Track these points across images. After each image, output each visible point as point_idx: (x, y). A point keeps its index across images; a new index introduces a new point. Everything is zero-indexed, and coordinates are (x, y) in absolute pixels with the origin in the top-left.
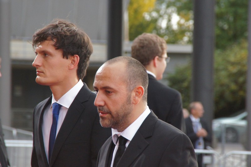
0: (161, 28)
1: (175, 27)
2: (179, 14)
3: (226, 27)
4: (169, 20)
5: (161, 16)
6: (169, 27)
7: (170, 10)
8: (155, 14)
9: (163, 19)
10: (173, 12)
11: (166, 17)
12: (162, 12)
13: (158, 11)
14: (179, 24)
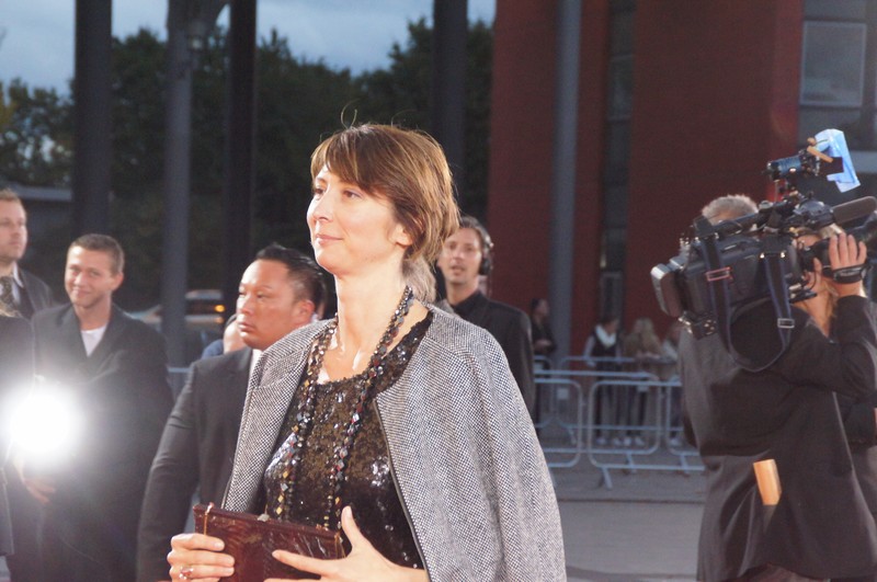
0: (23, 159)
1: (47, 158)
2: (53, 137)
3: (134, 161)
4: (38, 146)
5: (23, 140)
6: (37, 157)
7: (37, 131)
8: (12, 136)
9: (27, 143)
10: (44, 133)
11: (31, 140)
12: (24, 133)
13: (17, 131)
14: (53, 152)
